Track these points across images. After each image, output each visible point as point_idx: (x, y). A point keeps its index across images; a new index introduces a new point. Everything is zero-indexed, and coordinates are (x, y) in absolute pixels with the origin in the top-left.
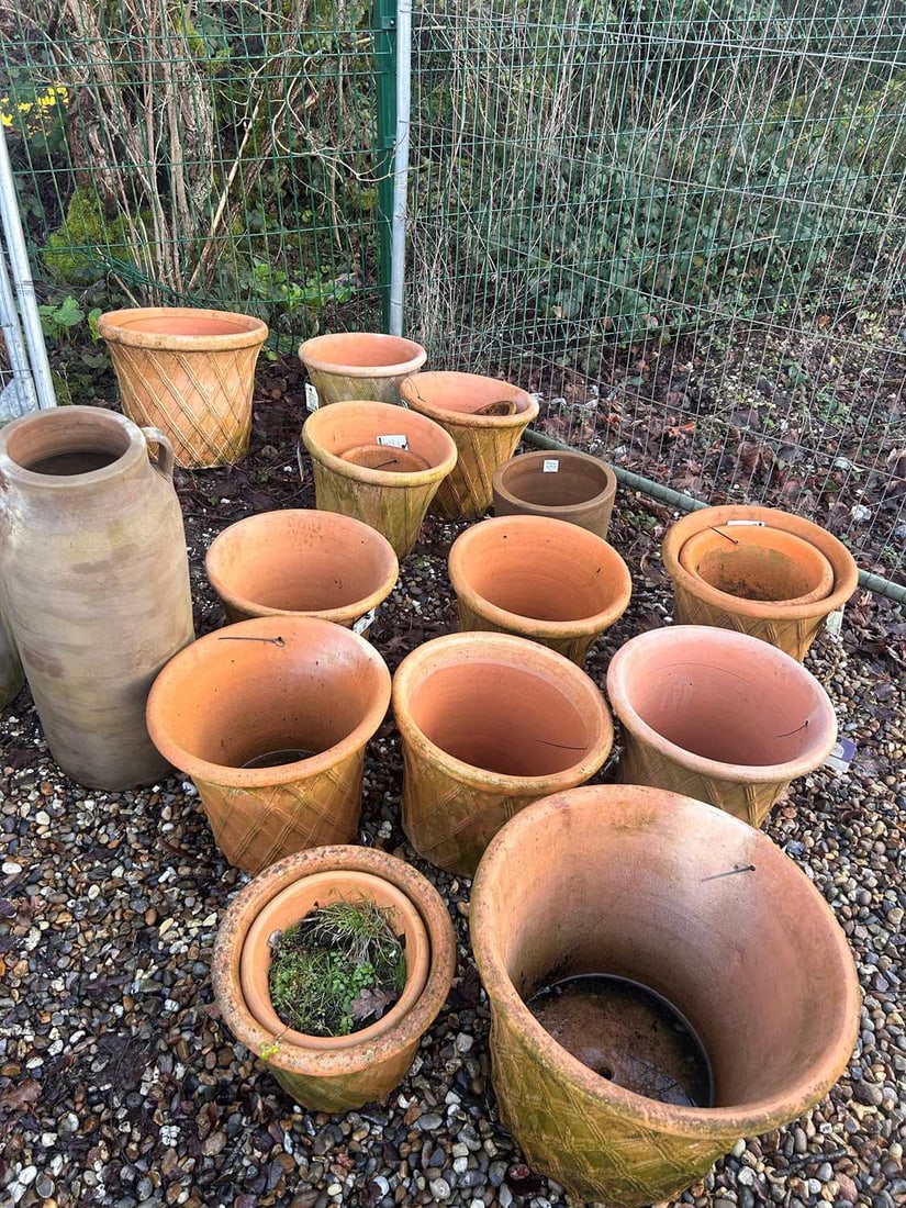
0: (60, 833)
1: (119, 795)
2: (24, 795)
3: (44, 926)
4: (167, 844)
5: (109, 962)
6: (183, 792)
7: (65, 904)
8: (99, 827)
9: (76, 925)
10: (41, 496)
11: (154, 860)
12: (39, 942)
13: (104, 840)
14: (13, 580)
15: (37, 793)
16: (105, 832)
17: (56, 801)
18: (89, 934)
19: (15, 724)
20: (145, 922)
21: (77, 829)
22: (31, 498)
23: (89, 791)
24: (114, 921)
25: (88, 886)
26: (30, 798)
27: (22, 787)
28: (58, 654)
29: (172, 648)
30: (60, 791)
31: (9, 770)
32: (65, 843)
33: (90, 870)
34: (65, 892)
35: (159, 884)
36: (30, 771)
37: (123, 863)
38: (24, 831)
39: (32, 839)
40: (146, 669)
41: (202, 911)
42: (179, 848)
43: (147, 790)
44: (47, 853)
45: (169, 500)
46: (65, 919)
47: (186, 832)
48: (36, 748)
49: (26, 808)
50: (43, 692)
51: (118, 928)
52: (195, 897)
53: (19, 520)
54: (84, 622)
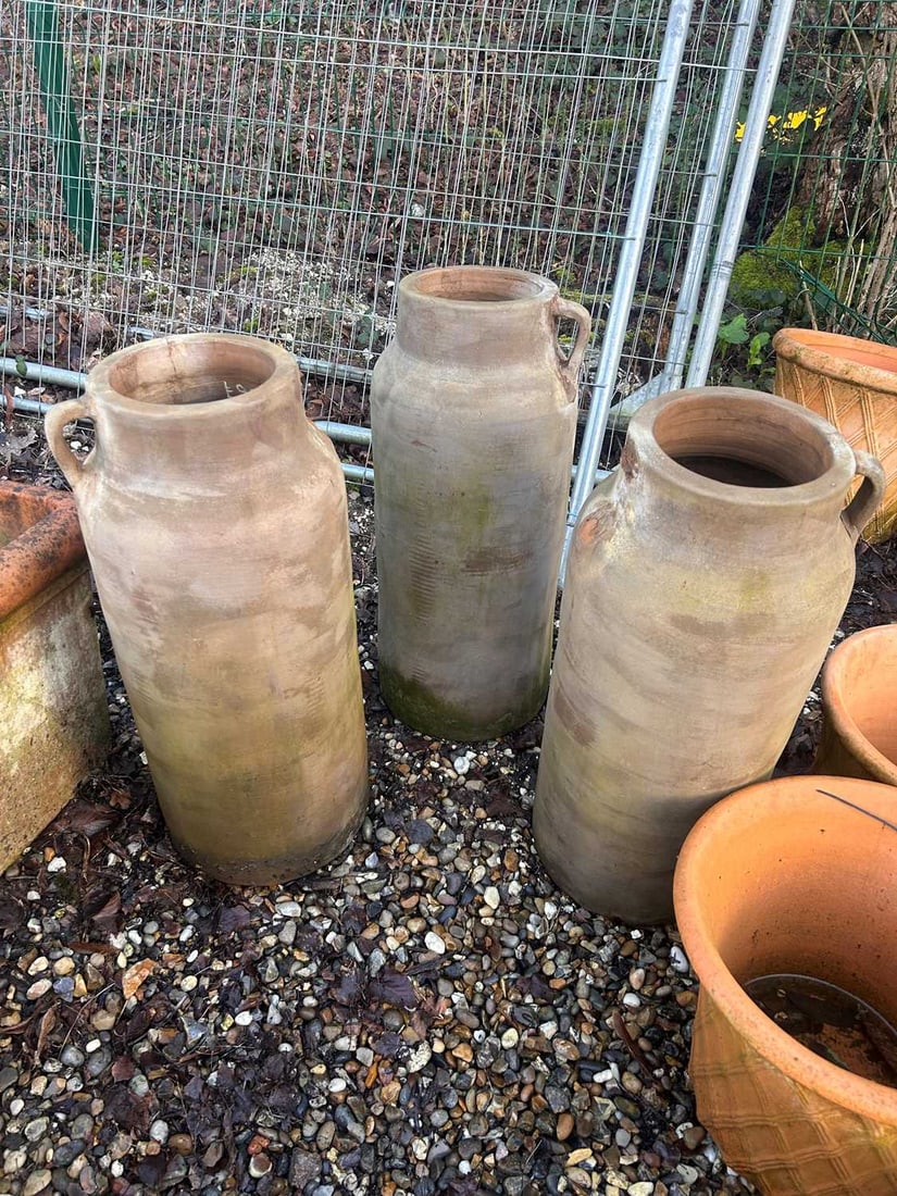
0: (503, 928)
1: (589, 916)
2: (485, 854)
3: (439, 1047)
4: (623, 1025)
5: (490, 1160)
6: (669, 960)
7: (472, 1031)
8: (550, 948)
9: (471, 1073)
10: (676, 502)
11: (598, 1039)
12: (423, 1067)
13: (549, 969)
14: (585, 601)
15: (499, 860)
16: (554, 960)
17: (514, 884)
18: (483, 1099)
19: (508, 758)
20: (554, 1128)
21: (523, 935)
22: (661, 499)
23: (556, 889)
24: (517, 1098)
25: (507, 1025)
26: (490, 862)
27: (487, 843)
28: (597, 717)
29: (747, 776)
30: (524, 871)
31: (481, 813)
32: (504, 945)
33: (519, 1004)
34: (478, 1015)
35: (593, 1081)
36: (502, 827)
37: (558, 1018)
38: (467, 899)
39: (471, 916)
40: (701, 789)
41: (635, 1166)
42: (637, 1040)
43: (623, 930)
44: (479, 949)
45: (845, 568)
46: (463, 1053)
47: (654, 1023)
48: (519, 801)
49: (479, 872)
50: (557, 751)
51: (520, 1114)
52: (632, 1135)
53: (629, 525)
54: (650, 694)
